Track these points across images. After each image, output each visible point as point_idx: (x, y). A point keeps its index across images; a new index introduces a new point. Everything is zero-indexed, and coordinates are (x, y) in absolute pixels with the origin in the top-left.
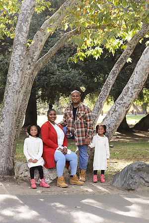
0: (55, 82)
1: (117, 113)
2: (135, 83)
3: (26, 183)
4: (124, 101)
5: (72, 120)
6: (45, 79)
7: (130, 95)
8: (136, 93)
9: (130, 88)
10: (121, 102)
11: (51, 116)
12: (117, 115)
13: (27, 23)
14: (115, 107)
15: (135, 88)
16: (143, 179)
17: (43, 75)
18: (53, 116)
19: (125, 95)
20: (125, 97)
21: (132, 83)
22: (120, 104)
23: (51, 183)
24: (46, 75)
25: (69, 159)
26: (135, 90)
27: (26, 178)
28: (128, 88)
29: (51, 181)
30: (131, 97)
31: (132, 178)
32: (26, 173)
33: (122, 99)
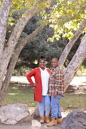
1: (68, 74)
2: (80, 53)
4: (73, 65)
7: (77, 61)
8: (82, 60)
9: (77, 56)
10: (71, 66)
12: (68, 75)
13: (7, 11)
14: (67, 70)
15: (80, 56)
16: (81, 123)
19: (74, 61)
20: (74, 63)
21: (79, 53)
22: (70, 68)
23: (17, 123)
26: (81, 58)
28: (76, 56)
30: (78, 62)
31: (72, 122)
33: (71, 64)
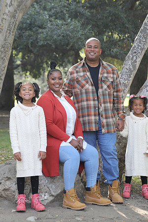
0: (45, 39)
3: (6, 202)
5: (90, 88)
6: (30, 36)
11: (53, 82)
17: (26, 29)
18: (57, 81)
23: (52, 202)
24: (31, 29)
25: (85, 158)
27: (7, 193)
29: (51, 198)
32: (8, 183)
